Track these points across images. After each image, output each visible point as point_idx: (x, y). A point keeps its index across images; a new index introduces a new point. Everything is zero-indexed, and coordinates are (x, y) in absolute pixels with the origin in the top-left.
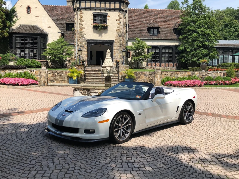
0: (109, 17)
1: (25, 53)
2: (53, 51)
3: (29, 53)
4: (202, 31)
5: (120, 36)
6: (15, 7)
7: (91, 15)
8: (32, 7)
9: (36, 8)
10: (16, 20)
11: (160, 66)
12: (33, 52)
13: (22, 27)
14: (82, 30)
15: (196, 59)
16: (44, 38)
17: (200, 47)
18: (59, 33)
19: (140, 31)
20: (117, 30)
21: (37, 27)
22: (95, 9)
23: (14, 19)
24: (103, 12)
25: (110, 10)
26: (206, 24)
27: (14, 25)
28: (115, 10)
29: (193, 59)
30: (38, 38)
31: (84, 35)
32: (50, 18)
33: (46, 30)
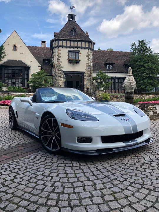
0: (81, 54)
1: (12, 82)
2: (37, 80)
3: (15, 82)
4: (148, 66)
5: (89, 68)
6: (3, 45)
7: (67, 52)
8: (18, 46)
9: (21, 46)
10: (4, 56)
11: (115, 92)
12: (19, 81)
13: (9, 61)
14: (59, 63)
15: (144, 87)
16: (27, 70)
17: (147, 78)
18: (39, 66)
19: (99, 66)
20: (87, 64)
21: (22, 62)
22: (70, 47)
23: (3, 55)
24: (76, 49)
25: (81, 48)
26: (151, 61)
27: (3, 59)
28: (85, 48)
29: (142, 87)
30: (23, 70)
31: (61, 67)
32: (32, 54)
33: (28, 64)
